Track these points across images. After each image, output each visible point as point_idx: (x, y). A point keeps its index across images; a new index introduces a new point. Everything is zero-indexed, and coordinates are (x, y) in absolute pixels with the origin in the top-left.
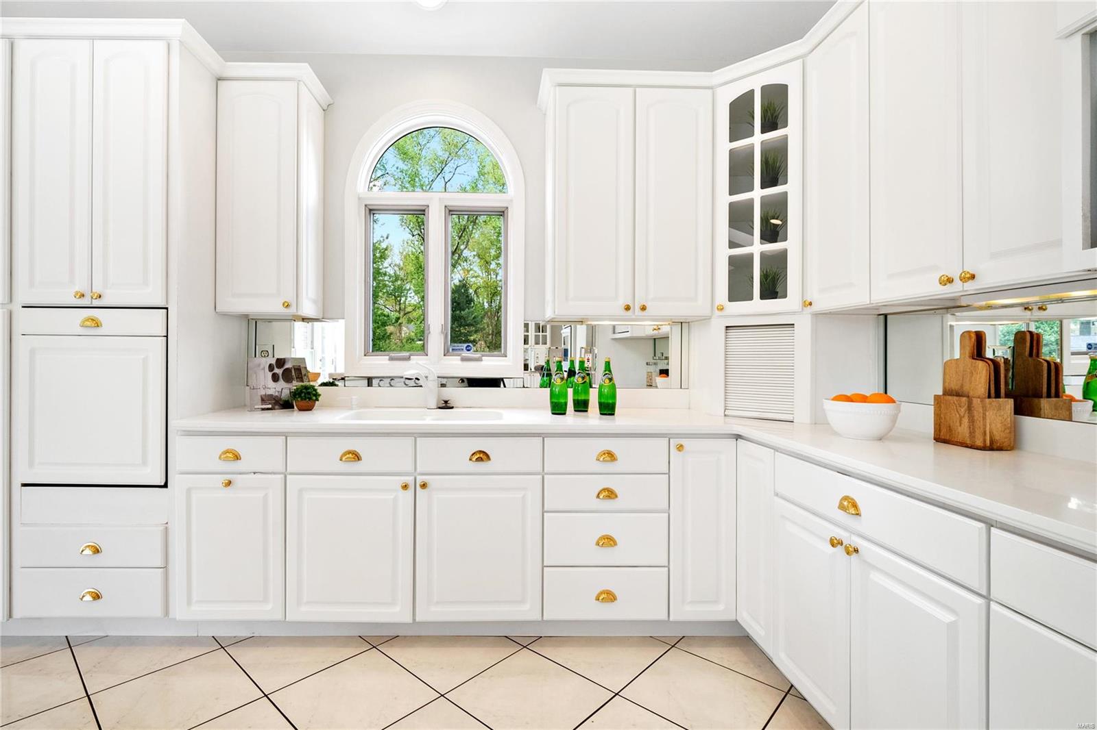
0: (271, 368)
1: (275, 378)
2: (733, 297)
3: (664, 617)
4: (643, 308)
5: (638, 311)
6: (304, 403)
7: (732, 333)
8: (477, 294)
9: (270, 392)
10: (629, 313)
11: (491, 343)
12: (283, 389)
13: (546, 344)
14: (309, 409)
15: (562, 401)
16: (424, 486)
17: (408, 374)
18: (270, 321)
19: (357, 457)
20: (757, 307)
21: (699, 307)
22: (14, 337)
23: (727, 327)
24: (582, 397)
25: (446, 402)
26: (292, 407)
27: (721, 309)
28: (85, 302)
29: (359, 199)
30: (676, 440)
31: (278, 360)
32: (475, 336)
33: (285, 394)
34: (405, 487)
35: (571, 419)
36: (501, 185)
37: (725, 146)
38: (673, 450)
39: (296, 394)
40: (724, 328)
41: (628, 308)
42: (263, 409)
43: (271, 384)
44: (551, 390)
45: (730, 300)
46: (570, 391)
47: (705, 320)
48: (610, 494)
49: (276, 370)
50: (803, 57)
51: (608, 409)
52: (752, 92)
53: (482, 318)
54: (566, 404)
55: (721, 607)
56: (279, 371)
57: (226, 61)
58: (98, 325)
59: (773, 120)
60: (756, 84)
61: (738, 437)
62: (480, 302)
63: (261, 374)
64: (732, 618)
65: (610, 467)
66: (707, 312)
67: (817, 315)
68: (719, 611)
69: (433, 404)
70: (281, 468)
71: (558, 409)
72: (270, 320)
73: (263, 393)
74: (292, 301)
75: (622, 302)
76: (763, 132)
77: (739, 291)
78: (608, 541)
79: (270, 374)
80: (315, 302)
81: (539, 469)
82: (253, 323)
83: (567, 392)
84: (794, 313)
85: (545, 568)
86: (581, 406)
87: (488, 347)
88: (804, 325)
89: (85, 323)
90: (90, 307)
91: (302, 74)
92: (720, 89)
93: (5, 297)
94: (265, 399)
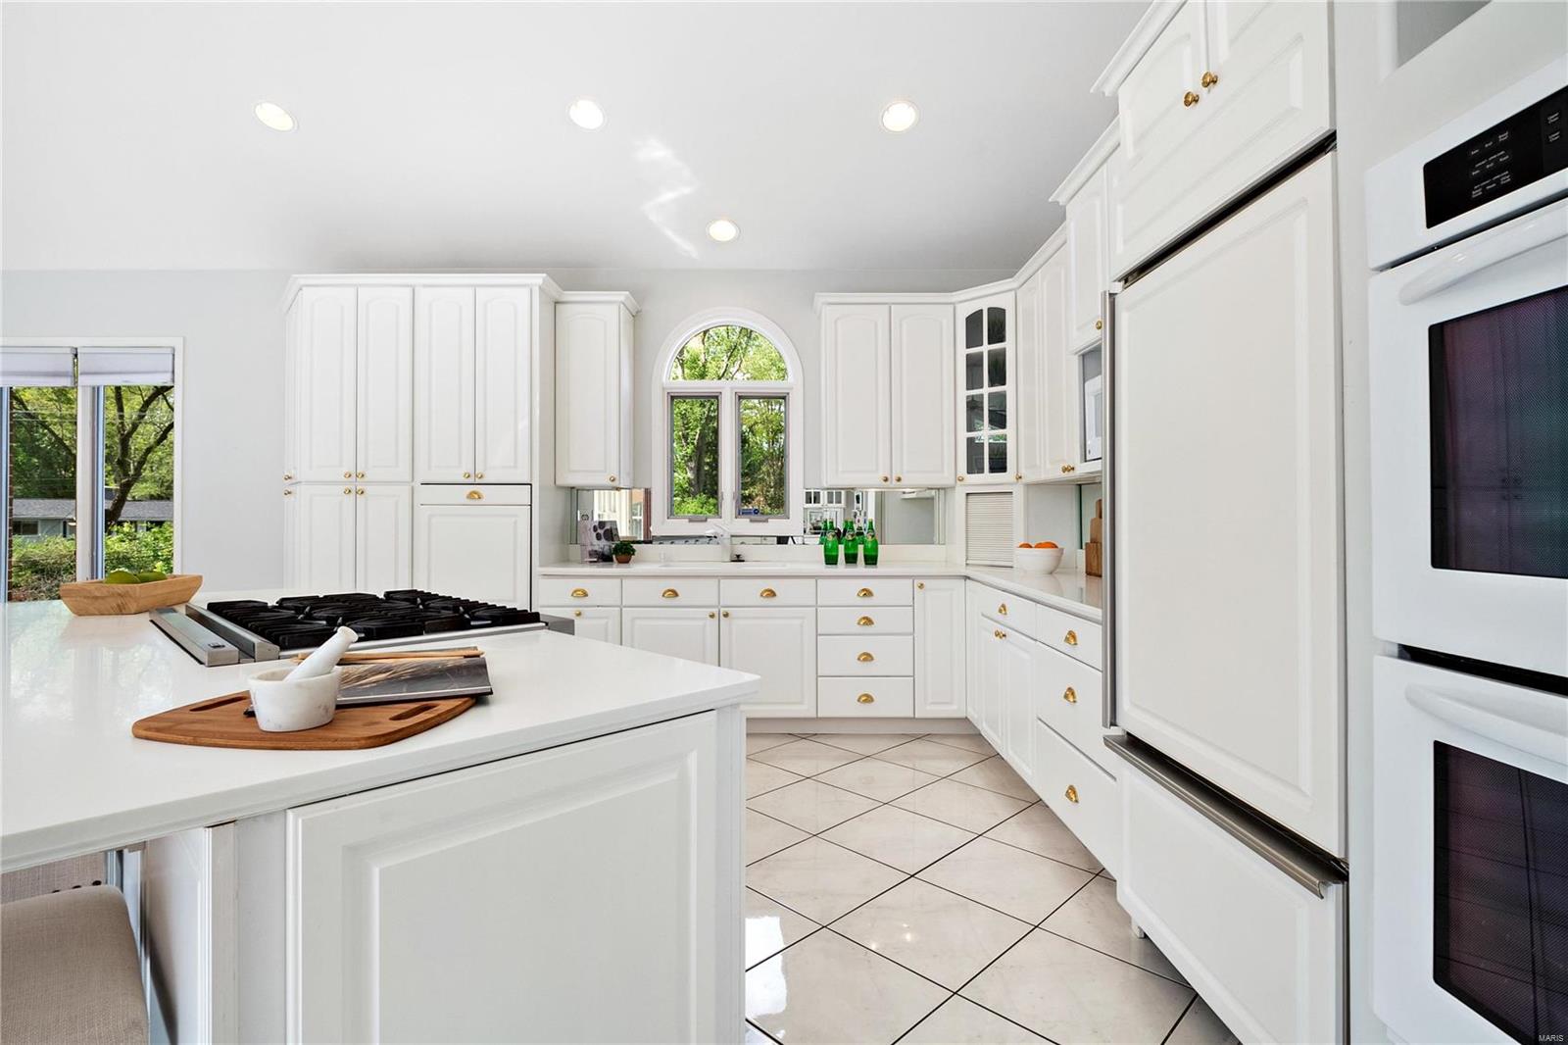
0: (595, 529)
1: (598, 537)
2: (970, 471)
3: (912, 716)
4: (899, 480)
5: (894, 482)
6: (623, 557)
7: (970, 497)
8: (752, 432)
9: (596, 548)
10: (888, 483)
11: (772, 498)
12: (603, 545)
13: (840, 502)
14: (627, 561)
15: (834, 554)
16: (726, 615)
17: (709, 533)
18: (588, 490)
19: (675, 594)
20: (987, 478)
21: (946, 479)
22: (415, 507)
23: (968, 494)
24: (851, 552)
25: (738, 556)
26: (611, 560)
27: (962, 479)
28: (471, 480)
29: (664, 389)
30: (919, 581)
31: (600, 523)
32: (752, 489)
33: (607, 550)
34: (712, 616)
35: (841, 567)
36: (783, 373)
37: (963, 351)
38: (916, 588)
39: (616, 550)
40: (964, 496)
41: (886, 480)
42: (591, 562)
43: (595, 541)
44: (825, 547)
45: (968, 473)
46: (841, 548)
47: (951, 488)
48: (868, 621)
49: (599, 531)
50: (1014, 289)
51: (871, 560)
52: (982, 310)
53: (761, 463)
54: (837, 556)
55: (955, 707)
56: (601, 532)
57: (564, 290)
58: (480, 498)
59: (997, 333)
60: (984, 305)
61: (967, 578)
62: (757, 443)
63: (588, 534)
64: (963, 715)
65: (867, 601)
66: (952, 482)
67: (1028, 486)
68: (953, 710)
69: (728, 559)
70: (619, 603)
71: (831, 560)
72: (590, 489)
73: (590, 548)
74: (615, 475)
75: (882, 474)
76: (989, 343)
77: (974, 466)
78: (867, 657)
79: (594, 534)
81: (814, 603)
82: (575, 495)
83: (837, 547)
84: (1011, 484)
85: (819, 679)
86: (851, 559)
87: (770, 505)
88: (1019, 492)
89: (471, 496)
90: (475, 484)
91: (622, 298)
92: (958, 306)
93: (408, 478)
94: (593, 553)
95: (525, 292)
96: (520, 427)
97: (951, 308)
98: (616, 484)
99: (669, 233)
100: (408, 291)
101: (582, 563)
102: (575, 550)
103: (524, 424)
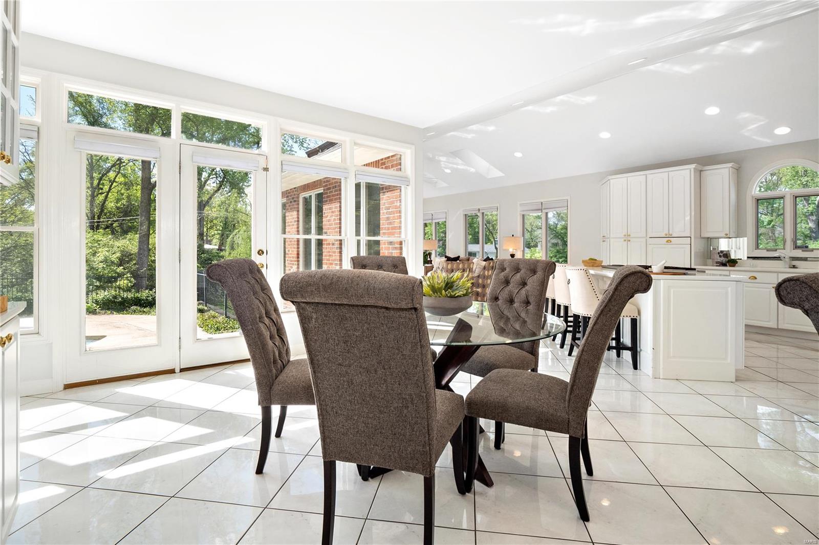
0: (718, 253)
1: (720, 256)
6: (732, 264)
9: (719, 260)
12: (723, 260)
14: (733, 266)
18: (716, 238)
19: (755, 278)
22: (647, 247)
25: (794, 266)
26: (727, 265)
29: (753, 197)
31: (721, 251)
33: (724, 261)
39: (729, 262)
42: (717, 265)
43: (719, 258)
49: (720, 254)
56: (722, 254)
57: (705, 167)
58: (671, 242)
63: (715, 255)
73: (716, 260)
74: (728, 233)
79: (718, 255)
80: (735, 232)
82: (709, 240)
89: (667, 241)
90: (669, 237)
91: (731, 166)
93: (645, 236)
94: (717, 263)
95: (688, 171)
96: (686, 219)
98: (728, 236)
99: (754, 137)
100: (645, 176)
101: (713, 266)
102: (710, 261)
103: (688, 218)
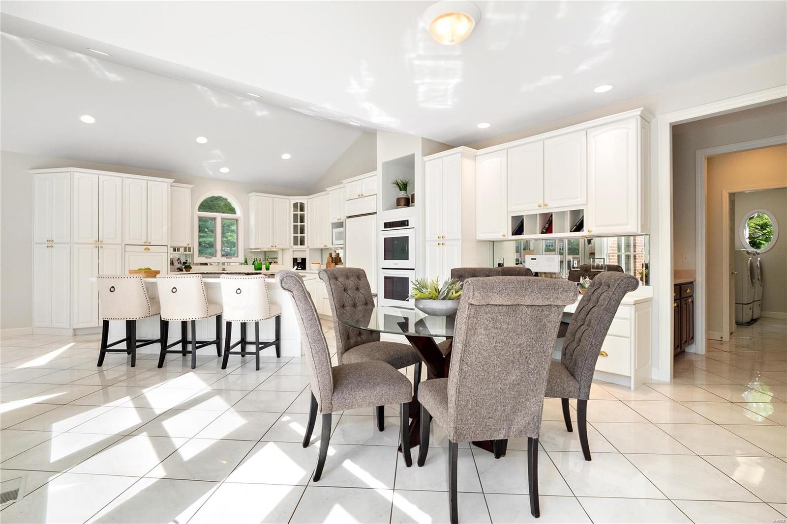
1: (179, 263)
5: (274, 247)
20: (299, 247)
21: (287, 246)
22: (123, 253)
23: (293, 251)
25: (224, 269)
27: (292, 247)
28: (147, 244)
29: (197, 215)
37: (292, 213)
41: (271, 246)
45: (294, 245)
47: (289, 249)
50: (307, 199)
52: (298, 203)
58: (149, 250)
59: (302, 209)
60: (299, 201)
66: (289, 247)
67: (310, 249)
69: (221, 269)
76: (300, 211)
77: (295, 243)
84: (306, 248)
88: (308, 251)
89: (146, 249)
92: (291, 200)
94: (178, 269)
95: (166, 184)
96: (164, 228)
97: (289, 200)
